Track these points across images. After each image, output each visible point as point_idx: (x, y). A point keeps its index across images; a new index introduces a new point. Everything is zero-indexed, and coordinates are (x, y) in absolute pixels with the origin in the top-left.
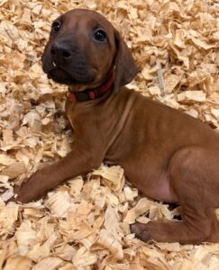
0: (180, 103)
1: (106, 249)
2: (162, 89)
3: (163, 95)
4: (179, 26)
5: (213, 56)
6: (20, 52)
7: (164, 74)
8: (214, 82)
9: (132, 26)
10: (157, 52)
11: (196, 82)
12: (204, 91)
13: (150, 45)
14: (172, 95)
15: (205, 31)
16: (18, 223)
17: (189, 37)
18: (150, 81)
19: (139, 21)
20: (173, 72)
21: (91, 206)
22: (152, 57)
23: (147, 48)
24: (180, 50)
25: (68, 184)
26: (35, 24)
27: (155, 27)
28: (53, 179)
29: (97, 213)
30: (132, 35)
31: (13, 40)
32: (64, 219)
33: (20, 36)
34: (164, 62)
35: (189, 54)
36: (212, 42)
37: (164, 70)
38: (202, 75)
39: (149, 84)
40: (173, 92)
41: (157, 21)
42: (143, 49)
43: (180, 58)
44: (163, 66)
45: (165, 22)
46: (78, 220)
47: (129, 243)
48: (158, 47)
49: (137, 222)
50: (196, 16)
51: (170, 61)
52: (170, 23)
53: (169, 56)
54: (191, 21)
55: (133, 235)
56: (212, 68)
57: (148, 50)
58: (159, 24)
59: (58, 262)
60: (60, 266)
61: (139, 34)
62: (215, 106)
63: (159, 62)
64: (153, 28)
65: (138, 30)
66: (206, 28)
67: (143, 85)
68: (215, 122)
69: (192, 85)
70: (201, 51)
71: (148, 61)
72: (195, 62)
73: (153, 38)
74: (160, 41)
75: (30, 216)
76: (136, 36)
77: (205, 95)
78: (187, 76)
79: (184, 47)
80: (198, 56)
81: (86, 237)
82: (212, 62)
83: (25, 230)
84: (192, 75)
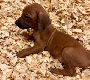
0: (73, 33)
1: (41, 74)
2: (67, 27)
3: (67, 29)
4: (77, 5)
5: (87, 17)
6: (21, 10)
7: (69, 22)
8: (86, 26)
9: (60, 4)
10: (68, 14)
11: (80, 26)
12: (82, 29)
13: (66, 11)
14: (71, 29)
15: (86, 7)
16: (17, 63)
17: (80, 10)
18: (64, 24)
19: (63, 2)
20: (72, 22)
21: (38, 62)
22: (66, 15)
23: (64, 12)
24: (76, 14)
25: (32, 55)
26: (27, 1)
27: (69, 5)
28: (28, 52)
29: (40, 64)
30: (60, 7)
31: (19, 6)
32: (30, 64)
33: (22, 5)
34: (70, 18)
35: (79, 16)
36: (88, 12)
37: (69, 20)
38: (82, 24)
39: (64, 25)
40: (71, 28)
41: (69, 2)
42: (63, 12)
43: (75, 17)
44: (69, 19)
45: (72, 3)
46: (34, 65)
47: (48, 73)
48: (68, 12)
49: (51, 68)
50: (84, 2)
51: (72, 17)
52: (74, 3)
53: (72, 16)
54: (82, 3)
55: (49, 71)
56: (86, 21)
57: (65, 13)
58: (70, 4)
59: (26, 74)
60: (27, 75)
61: (62, 7)
62: (84, 35)
63: (68, 17)
64: (67, 5)
65: (62, 5)
66: (87, 7)
67: (61, 25)
68: (83, 40)
69: (78, 27)
70: (83, 15)
71: (64, 17)
72: (81, 19)
73: (67, 9)
74: (69, 10)
75: (20, 62)
76: (61, 7)
77: (82, 31)
78: (77, 23)
79: (77, 13)
80: (82, 16)
81: (35, 70)
82: (87, 19)
83: (18, 66)
84: (79, 23)
